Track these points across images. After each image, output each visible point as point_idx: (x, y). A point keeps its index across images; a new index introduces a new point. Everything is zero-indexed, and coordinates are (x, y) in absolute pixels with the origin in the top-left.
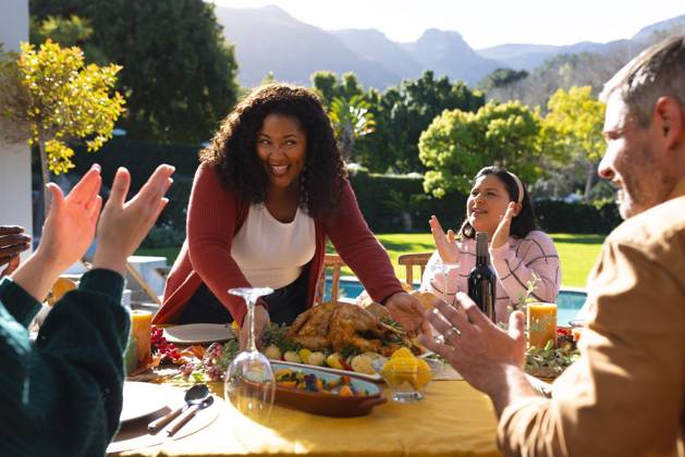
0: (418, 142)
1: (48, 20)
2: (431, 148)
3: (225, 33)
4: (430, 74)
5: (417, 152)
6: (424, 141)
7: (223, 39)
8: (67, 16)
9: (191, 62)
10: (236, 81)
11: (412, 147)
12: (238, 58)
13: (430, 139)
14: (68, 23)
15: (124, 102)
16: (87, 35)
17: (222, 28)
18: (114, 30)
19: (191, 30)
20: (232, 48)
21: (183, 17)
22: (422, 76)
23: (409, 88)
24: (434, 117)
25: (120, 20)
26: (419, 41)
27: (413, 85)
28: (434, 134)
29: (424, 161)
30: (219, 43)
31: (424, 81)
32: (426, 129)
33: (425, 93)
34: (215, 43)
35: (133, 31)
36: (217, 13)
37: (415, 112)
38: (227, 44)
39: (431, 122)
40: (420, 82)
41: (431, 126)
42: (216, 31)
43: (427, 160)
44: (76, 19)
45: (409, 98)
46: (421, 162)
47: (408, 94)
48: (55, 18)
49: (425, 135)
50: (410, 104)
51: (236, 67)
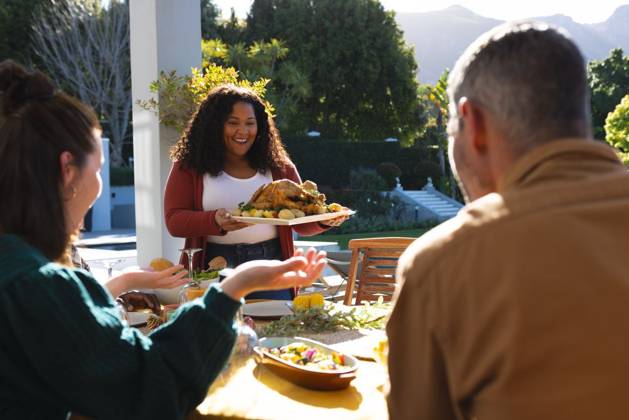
0: (605, 124)
1: (253, 45)
2: (620, 128)
3: (405, 38)
4: (618, 53)
5: (604, 134)
6: (610, 122)
7: (403, 43)
8: (268, 41)
9: (375, 67)
10: (416, 79)
11: (599, 129)
12: (417, 59)
13: (617, 120)
14: (269, 45)
17: (402, 32)
18: (309, 46)
19: (374, 39)
20: (412, 50)
21: (367, 27)
22: (609, 55)
23: (594, 70)
24: (623, 96)
25: (313, 37)
26: (608, 20)
27: (600, 66)
28: (621, 114)
29: (611, 143)
30: (400, 47)
31: (612, 60)
32: (612, 110)
33: (614, 72)
34: (396, 48)
35: (325, 45)
36: (397, 19)
37: (602, 94)
38: (406, 48)
39: (619, 102)
40: (607, 62)
41: (618, 107)
42: (397, 36)
43: (615, 141)
44: (275, 41)
45: (595, 80)
47: (594, 75)
48: (259, 43)
49: (611, 116)
50: (596, 85)
51: (416, 67)
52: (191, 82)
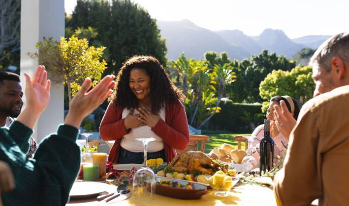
0: (259, 87)
1: (77, 29)
2: (266, 89)
3: (161, 33)
4: (266, 52)
5: (259, 92)
6: (262, 86)
7: (160, 37)
8: (86, 27)
9: (144, 48)
10: (166, 57)
11: (256, 89)
12: (167, 45)
13: (265, 85)
14: (87, 30)
15: (106, 64)
16: (95, 36)
17: (159, 31)
18: (108, 33)
19: (145, 33)
20: (165, 40)
21: (141, 26)
22: (262, 53)
23: (254, 59)
24: (268, 73)
25: (111, 28)
26: (260, 35)
27: (257, 57)
28: (267, 82)
29: (262, 97)
30: (158, 38)
31: (263, 55)
32: (263, 80)
33: (263, 61)
34: (156, 39)
35: (117, 33)
36: (157, 24)
37: (258, 71)
38: (162, 39)
39: (266, 76)
40: (261, 56)
41: (266, 79)
42: (157, 32)
43: (264, 96)
44: (90, 28)
45: (255, 64)
46: (260, 97)
47: (254, 62)
48: (81, 28)
49: (262, 83)
50: (255, 67)
51: (166, 50)
52: (60, 44)
